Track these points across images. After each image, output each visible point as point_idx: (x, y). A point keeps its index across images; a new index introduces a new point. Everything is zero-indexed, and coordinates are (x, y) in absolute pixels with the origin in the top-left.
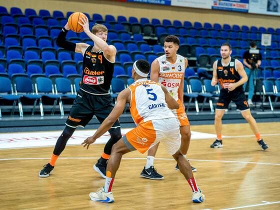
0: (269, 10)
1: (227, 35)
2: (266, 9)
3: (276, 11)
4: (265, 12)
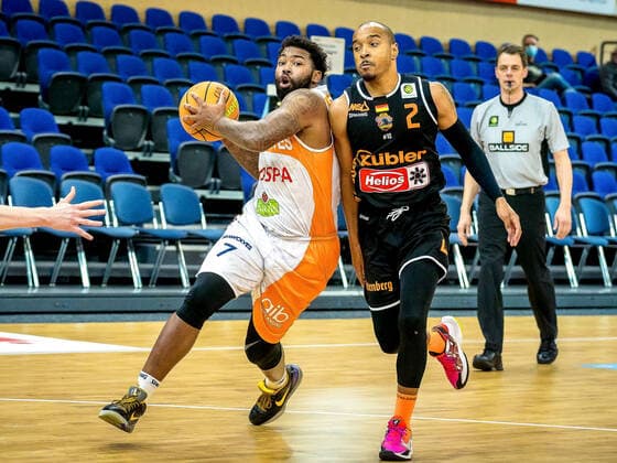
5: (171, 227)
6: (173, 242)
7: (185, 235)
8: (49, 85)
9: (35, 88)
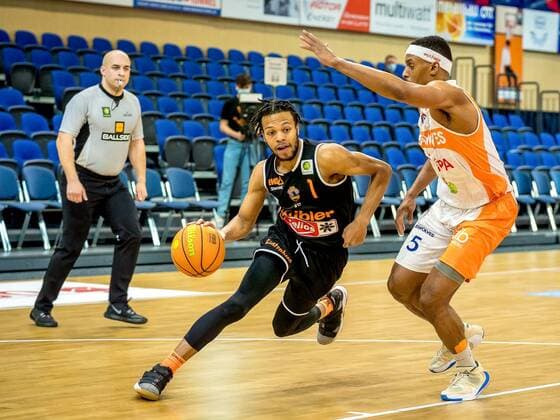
0: (268, 11)
1: (176, 70)
2: (261, 9)
3: (285, 14)
4: (258, 14)
5: (176, 200)
6: (178, 210)
7: (187, 205)
8: (62, 97)
9: (51, 100)
